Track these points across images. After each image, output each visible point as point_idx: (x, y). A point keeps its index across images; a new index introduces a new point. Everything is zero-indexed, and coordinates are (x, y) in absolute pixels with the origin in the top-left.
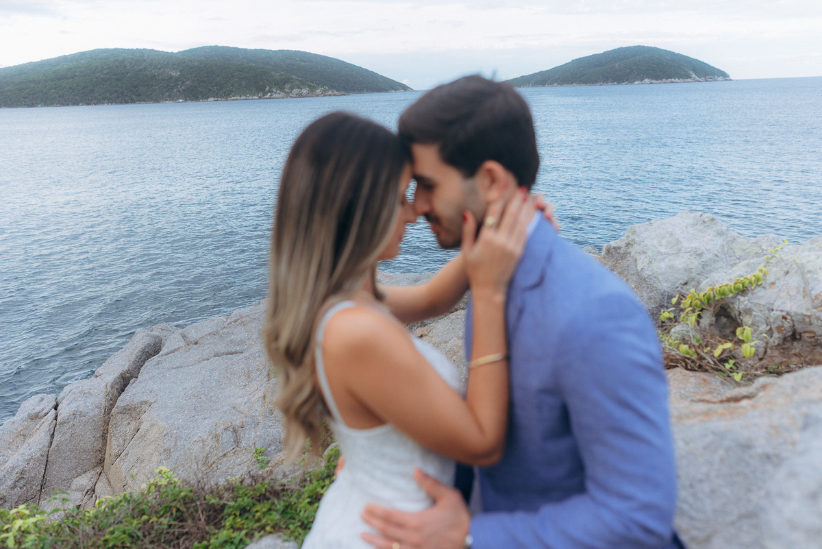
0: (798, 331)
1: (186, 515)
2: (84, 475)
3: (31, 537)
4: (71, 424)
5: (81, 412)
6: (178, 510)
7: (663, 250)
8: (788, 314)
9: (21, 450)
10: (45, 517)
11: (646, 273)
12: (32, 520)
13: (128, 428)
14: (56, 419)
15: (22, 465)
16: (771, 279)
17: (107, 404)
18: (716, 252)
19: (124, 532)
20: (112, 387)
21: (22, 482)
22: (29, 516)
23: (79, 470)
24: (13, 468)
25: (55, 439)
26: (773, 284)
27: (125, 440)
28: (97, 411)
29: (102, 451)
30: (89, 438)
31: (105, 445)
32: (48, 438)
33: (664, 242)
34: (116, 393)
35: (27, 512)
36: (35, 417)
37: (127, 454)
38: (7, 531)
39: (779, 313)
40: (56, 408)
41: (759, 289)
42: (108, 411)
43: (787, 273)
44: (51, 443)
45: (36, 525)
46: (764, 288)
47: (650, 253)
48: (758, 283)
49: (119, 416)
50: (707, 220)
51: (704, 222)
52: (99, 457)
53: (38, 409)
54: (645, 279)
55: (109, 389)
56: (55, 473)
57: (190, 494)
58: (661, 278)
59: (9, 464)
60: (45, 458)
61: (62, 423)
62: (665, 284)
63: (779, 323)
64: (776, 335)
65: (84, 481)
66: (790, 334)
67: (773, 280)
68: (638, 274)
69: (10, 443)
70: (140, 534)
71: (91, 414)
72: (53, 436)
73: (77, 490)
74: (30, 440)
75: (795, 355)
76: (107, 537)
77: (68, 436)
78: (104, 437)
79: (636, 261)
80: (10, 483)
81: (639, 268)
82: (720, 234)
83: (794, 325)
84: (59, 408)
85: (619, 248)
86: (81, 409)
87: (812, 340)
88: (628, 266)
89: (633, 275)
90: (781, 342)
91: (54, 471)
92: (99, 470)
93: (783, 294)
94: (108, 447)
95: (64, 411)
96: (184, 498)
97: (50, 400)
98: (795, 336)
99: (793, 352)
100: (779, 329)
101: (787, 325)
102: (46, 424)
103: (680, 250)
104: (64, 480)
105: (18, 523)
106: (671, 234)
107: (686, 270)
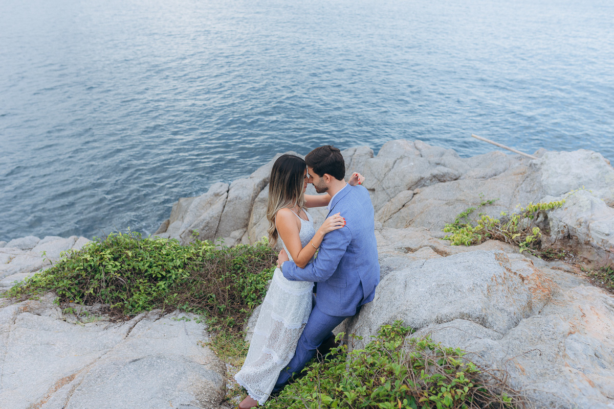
0: (571, 234)
1: (266, 258)
2: (237, 231)
3: (208, 254)
4: (234, 202)
5: (240, 197)
6: (263, 255)
7: (559, 171)
8: (566, 225)
9: (208, 211)
10: (214, 247)
11: (544, 183)
12: (209, 247)
13: (262, 211)
14: (227, 198)
15: (208, 219)
16: (566, 206)
17: (254, 195)
18: (591, 178)
19: (241, 259)
20: (258, 186)
21: (207, 228)
22: (208, 245)
23: (235, 228)
24: (204, 220)
25: (225, 208)
26: (567, 208)
27: (260, 217)
28: (248, 198)
29: (248, 220)
30: (242, 212)
31: (249, 217)
32: (222, 208)
33: (562, 166)
34: (259, 189)
35: (208, 244)
36: (217, 195)
37: (259, 225)
38: (200, 249)
39: (563, 223)
40: (228, 192)
41: (559, 209)
42: (254, 199)
43: (575, 204)
44: (223, 211)
45: (210, 249)
46: (562, 209)
47: (550, 172)
48: (559, 206)
49: (259, 203)
50: (593, 157)
51: (592, 158)
52: (246, 223)
53: (219, 191)
54: (542, 186)
55: (256, 187)
56: (223, 226)
57: (270, 250)
58: (551, 187)
59: (202, 217)
60: (219, 218)
61: (230, 201)
62: (553, 192)
63: (562, 229)
64: (561, 234)
65: (237, 234)
66: (567, 235)
67: (567, 206)
68: (540, 183)
69: (204, 207)
70: (247, 261)
71: (245, 199)
72: (224, 207)
73: (233, 238)
74: (213, 207)
75: (569, 246)
76: (235, 259)
77: (232, 208)
78: (250, 212)
79: (542, 174)
80: (201, 227)
81: (542, 179)
82: (599, 167)
83: (569, 232)
84: (229, 192)
85: (537, 165)
86: (240, 195)
87: (576, 240)
88: (537, 177)
89: (538, 182)
90: (562, 238)
91: (223, 225)
92: (245, 229)
93: (568, 215)
94: (251, 218)
95: (232, 194)
96: (267, 251)
97: (225, 186)
98: (569, 237)
99: (568, 244)
100: (562, 231)
101: (566, 230)
102: (222, 200)
103: (569, 173)
104: (227, 231)
105: (204, 247)
106: (568, 163)
107: (568, 186)
